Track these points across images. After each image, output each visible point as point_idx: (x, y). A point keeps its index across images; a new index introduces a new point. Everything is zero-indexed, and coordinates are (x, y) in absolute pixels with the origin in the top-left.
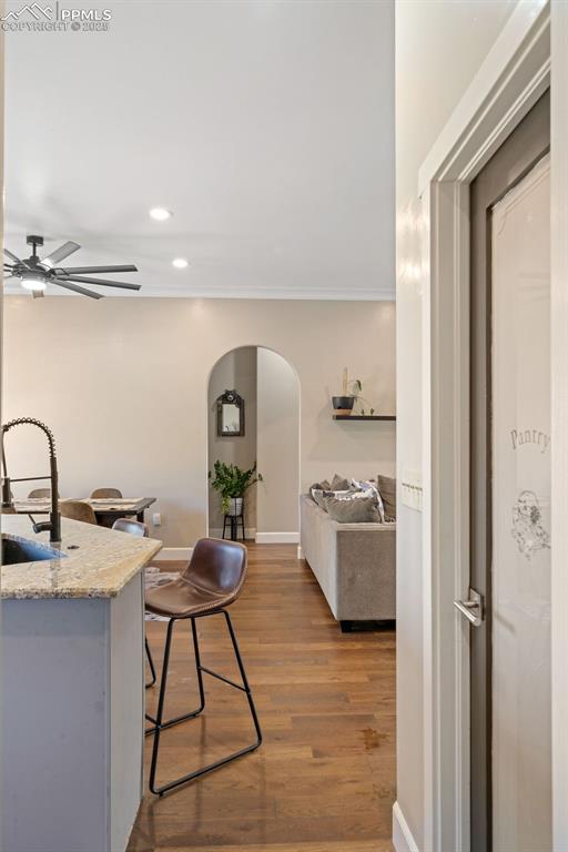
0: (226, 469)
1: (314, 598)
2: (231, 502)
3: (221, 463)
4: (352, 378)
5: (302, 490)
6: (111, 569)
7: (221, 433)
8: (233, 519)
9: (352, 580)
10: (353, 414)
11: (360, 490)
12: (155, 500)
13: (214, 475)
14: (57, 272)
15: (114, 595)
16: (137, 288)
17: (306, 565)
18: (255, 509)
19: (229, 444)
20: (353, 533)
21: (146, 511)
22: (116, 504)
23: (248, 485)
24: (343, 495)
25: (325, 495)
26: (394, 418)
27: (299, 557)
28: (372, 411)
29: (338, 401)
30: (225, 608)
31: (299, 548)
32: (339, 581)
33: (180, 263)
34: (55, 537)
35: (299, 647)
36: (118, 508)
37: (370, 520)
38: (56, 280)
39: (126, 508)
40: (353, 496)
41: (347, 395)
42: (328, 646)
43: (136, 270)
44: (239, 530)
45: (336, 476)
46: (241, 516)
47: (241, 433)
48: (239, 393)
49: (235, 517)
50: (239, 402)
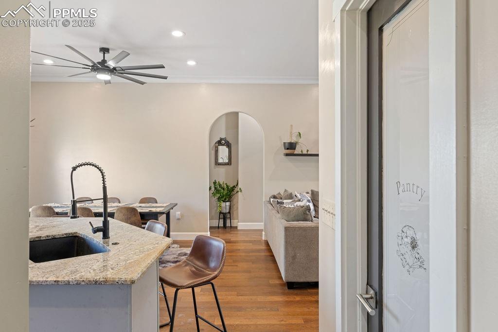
0: (220, 185)
1: (272, 266)
2: (223, 204)
3: (217, 182)
4: (295, 131)
5: (265, 198)
6: (135, 262)
7: (217, 164)
8: (224, 214)
9: (294, 257)
10: (296, 152)
11: (299, 201)
12: (177, 204)
13: (213, 189)
14: (117, 69)
15: (133, 282)
16: (165, 78)
17: (267, 244)
18: (237, 208)
19: (222, 170)
20: (294, 229)
21: (171, 211)
22: (153, 207)
23: (233, 195)
24: (289, 203)
25: (278, 203)
26: (317, 155)
27: (263, 239)
28: (308, 151)
29: (287, 145)
30: (212, 281)
31: (263, 233)
32: (286, 257)
33: (191, 63)
34: (106, 236)
35: (261, 298)
36: (154, 210)
37: (305, 220)
38: (117, 74)
39: (158, 210)
40: (295, 204)
41: (292, 142)
42: (279, 298)
43: (164, 67)
44: (228, 221)
45: (286, 191)
46: (229, 213)
47: (229, 163)
48: (228, 139)
49: (226, 213)
50: (228, 145)
